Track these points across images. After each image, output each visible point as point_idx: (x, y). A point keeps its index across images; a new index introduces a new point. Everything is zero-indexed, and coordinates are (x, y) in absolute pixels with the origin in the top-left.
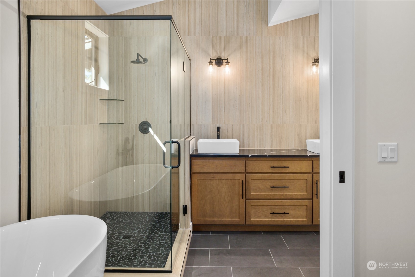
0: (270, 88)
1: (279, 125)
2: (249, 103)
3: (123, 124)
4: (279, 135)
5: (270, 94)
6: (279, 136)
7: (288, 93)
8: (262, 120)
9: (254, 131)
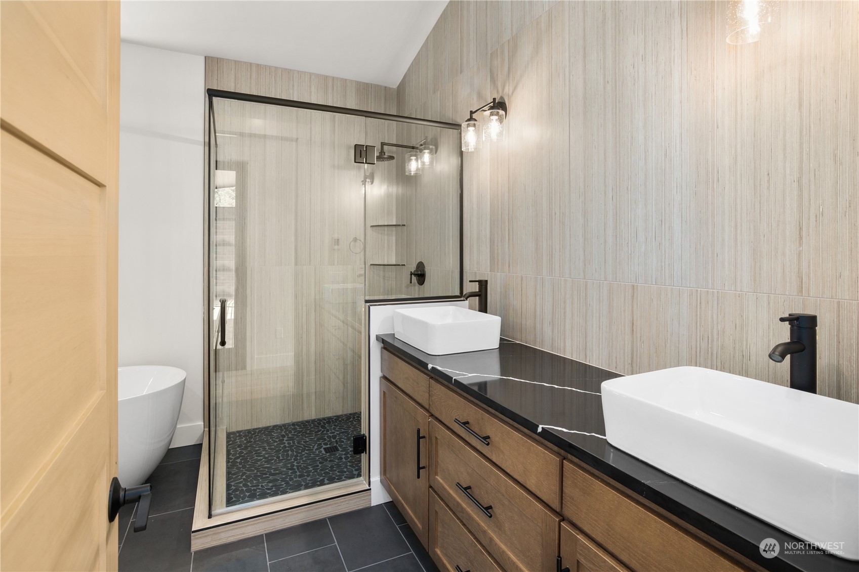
0: (605, 154)
1: (633, 286)
2: (554, 214)
3: (404, 265)
4: (633, 324)
5: (605, 173)
6: (633, 331)
7: (666, 157)
8: (585, 265)
9: (565, 302)
